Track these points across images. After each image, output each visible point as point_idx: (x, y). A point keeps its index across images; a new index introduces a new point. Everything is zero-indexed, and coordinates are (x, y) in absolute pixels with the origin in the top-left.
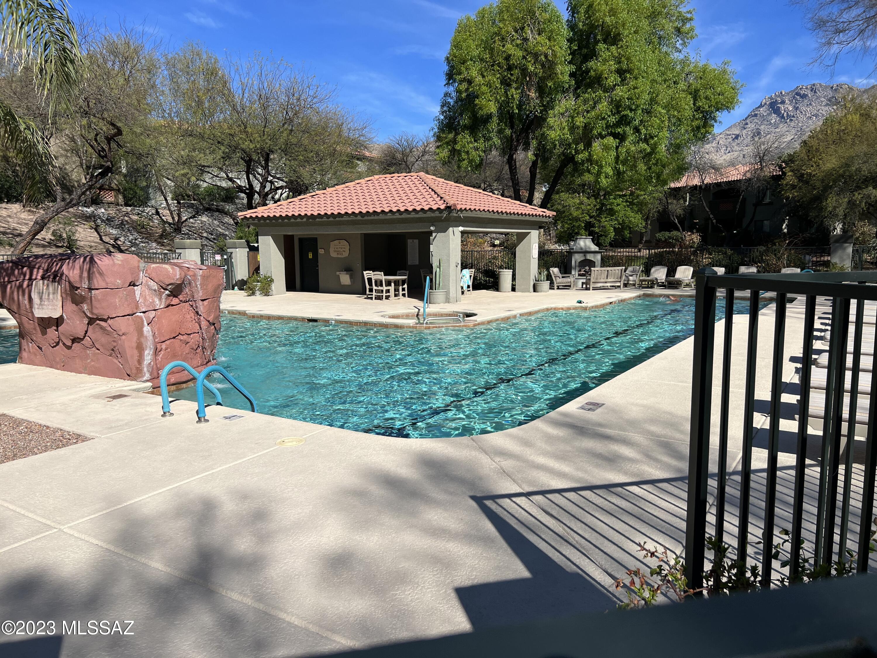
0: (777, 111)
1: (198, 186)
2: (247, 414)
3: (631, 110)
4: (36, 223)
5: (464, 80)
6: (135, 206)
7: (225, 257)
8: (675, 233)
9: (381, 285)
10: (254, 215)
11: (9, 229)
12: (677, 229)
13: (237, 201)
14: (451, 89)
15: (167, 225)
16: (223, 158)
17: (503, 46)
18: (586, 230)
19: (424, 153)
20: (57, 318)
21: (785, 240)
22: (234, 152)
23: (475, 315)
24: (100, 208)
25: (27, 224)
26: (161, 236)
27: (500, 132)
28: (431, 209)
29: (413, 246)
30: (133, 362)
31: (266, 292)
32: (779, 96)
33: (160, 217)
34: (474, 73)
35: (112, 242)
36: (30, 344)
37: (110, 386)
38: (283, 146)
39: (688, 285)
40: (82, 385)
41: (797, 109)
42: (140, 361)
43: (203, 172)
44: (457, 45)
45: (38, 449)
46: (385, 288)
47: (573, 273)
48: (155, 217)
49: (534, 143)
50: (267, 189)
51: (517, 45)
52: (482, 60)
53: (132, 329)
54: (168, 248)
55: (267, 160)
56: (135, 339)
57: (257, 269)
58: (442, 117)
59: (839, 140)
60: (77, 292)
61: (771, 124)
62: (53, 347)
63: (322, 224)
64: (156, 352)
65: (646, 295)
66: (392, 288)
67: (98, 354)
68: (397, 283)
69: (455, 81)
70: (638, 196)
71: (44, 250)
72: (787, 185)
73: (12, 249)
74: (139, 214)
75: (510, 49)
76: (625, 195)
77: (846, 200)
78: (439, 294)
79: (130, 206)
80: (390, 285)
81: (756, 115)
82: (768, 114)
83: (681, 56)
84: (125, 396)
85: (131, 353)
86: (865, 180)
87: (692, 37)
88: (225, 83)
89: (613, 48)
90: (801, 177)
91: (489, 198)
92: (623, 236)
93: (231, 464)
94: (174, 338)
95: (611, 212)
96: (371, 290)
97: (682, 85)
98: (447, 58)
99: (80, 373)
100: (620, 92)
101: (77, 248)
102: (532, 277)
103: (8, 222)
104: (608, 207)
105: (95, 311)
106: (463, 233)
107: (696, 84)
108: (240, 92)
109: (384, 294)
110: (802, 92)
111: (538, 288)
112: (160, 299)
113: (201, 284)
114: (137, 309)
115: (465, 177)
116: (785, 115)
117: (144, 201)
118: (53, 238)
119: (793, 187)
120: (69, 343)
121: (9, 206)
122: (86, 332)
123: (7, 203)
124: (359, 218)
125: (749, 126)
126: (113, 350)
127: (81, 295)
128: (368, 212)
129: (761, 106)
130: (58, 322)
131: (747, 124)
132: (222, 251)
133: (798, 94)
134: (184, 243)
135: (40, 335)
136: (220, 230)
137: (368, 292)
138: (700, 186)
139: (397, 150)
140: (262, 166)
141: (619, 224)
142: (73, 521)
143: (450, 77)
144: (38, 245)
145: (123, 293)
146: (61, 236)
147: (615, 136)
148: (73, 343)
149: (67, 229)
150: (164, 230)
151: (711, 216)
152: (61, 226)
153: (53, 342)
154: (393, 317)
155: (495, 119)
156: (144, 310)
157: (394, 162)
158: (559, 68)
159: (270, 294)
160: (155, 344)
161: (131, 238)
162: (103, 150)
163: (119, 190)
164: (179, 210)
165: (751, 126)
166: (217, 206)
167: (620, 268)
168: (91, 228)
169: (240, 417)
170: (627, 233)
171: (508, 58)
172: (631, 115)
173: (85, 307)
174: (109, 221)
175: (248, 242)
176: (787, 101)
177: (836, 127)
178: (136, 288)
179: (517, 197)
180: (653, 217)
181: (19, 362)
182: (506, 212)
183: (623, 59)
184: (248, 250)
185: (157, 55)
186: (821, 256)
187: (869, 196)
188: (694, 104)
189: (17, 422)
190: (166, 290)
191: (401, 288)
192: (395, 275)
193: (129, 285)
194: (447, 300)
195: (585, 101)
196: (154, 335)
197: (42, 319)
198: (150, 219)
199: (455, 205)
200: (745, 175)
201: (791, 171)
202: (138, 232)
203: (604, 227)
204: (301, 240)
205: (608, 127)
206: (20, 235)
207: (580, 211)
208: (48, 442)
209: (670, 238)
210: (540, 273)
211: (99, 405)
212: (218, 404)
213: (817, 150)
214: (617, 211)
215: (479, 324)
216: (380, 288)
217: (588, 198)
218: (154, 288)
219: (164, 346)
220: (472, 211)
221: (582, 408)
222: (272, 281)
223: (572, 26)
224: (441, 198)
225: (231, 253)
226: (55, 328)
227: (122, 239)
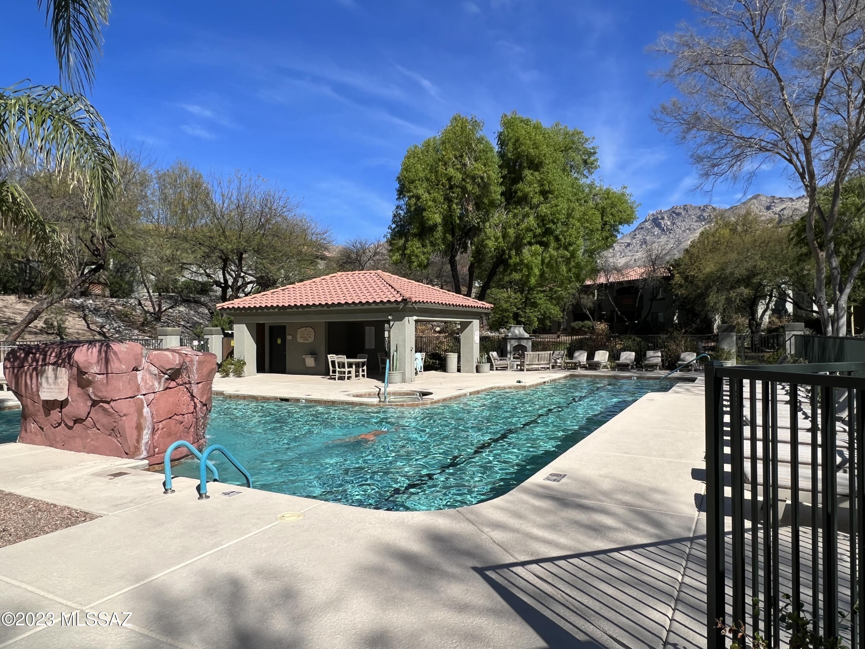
0: (658, 225)
1: (176, 281)
2: (244, 489)
3: (554, 223)
4: (31, 312)
5: (413, 196)
6: (120, 298)
7: (202, 343)
8: (587, 322)
9: (344, 367)
10: (231, 306)
11: (5, 318)
12: (589, 319)
13: (211, 293)
14: (402, 202)
15: (148, 315)
16: (203, 256)
17: (446, 170)
18: (514, 319)
19: (376, 254)
20: (62, 401)
21: (682, 329)
22: (213, 252)
23: (431, 394)
24: (89, 299)
25: (21, 314)
26: (143, 325)
27: (444, 239)
28: (389, 301)
29: (370, 332)
30: (132, 441)
31: (239, 373)
32: (659, 214)
33: (142, 307)
34: (420, 191)
35: (98, 329)
36: (32, 425)
37: (109, 464)
38: (256, 247)
39: (605, 367)
40: (82, 464)
41: (674, 224)
42: (138, 440)
43: (182, 268)
44: (406, 169)
45: (49, 528)
46: (347, 370)
47: (509, 356)
48: (138, 307)
49: (471, 248)
50: (239, 284)
51: (457, 169)
52: (428, 180)
53: (132, 410)
54: (148, 335)
55: (240, 259)
56: (135, 419)
57: (231, 353)
58: (394, 226)
59: (714, 250)
60: (84, 377)
61: (654, 235)
62: (55, 428)
63: (291, 314)
64: (154, 431)
65: (572, 376)
66: (353, 370)
67: (98, 433)
68: (358, 365)
69: (404, 196)
70: (556, 292)
71: (36, 337)
72: (675, 284)
73: (6, 336)
74: (123, 305)
75: (451, 171)
76: (545, 291)
77: (724, 297)
78: (396, 376)
79: (115, 297)
80: (352, 367)
81: (642, 228)
82: (652, 228)
83: (589, 182)
84: (126, 474)
85: (131, 433)
86: (738, 281)
87: (596, 168)
88: (208, 194)
89: (537, 173)
90: (686, 278)
91: (437, 292)
92: (543, 324)
93: (239, 540)
94: (170, 418)
95: (534, 305)
96: (334, 372)
97: (591, 204)
98: (398, 178)
99: (80, 451)
100: (544, 209)
101: (66, 335)
102: (475, 360)
103: (4, 312)
104: (532, 300)
105: (100, 394)
106: (416, 321)
107: (602, 203)
108: (221, 202)
109: (346, 375)
110: (677, 211)
111: (481, 369)
112: (159, 383)
113: (197, 369)
114: (138, 392)
115: (410, 274)
116: (665, 228)
117: (128, 293)
118: (44, 326)
119: (681, 286)
120: (71, 424)
121: (6, 297)
122: (89, 413)
123: (4, 294)
124: (325, 308)
125: (637, 236)
126: (113, 430)
127: (88, 379)
128: (333, 303)
129: (646, 221)
130: (63, 404)
131: (636, 235)
132: (199, 337)
133: (674, 212)
134: (166, 331)
135: (44, 416)
136: (195, 318)
137: (331, 374)
138: (606, 284)
139: (352, 251)
140: (235, 264)
141: (542, 315)
142: (94, 602)
143: (401, 192)
144: (30, 333)
145: (126, 378)
146: (52, 324)
147: (541, 244)
148: (75, 424)
149: (59, 318)
150: (146, 319)
151: (616, 309)
152: (52, 315)
153: (55, 422)
154: (357, 396)
155: (440, 228)
156: (144, 393)
157: (349, 260)
158: (493, 188)
159: (242, 375)
160: (154, 423)
161: (115, 325)
162: (97, 250)
163: (106, 284)
164: (160, 302)
165: (639, 236)
166: (193, 298)
167: (549, 352)
168: (80, 317)
169: (238, 493)
170: (548, 323)
171: (450, 179)
172: (554, 227)
173: (91, 390)
174: (96, 311)
175: (223, 330)
176: (666, 218)
177: (711, 239)
178: (138, 372)
179: (458, 291)
180: (568, 309)
181: (19, 442)
182: (453, 304)
183: (545, 182)
184: (223, 336)
185: (151, 172)
186: (708, 342)
187: (741, 294)
188: (602, 219)
189: (24, 501)
190: (166, 374)
191: (361, 370)
192: (356, 358)
193: (133, 370)
194: (404, 381)
195: (515, 216)
196: (152, 416)
197: (46, 402)
198: (133, 309)
199: (410, 298)
200: (641, 276)
201: (679, 273)
202: (122, 321)
203: (528, 317)
204: (271, 328)
205: (535, 236)
206: (15, 324)
207: (509, 303)
208: (57, 520)
209: (583, 326)
210: (481, 356)
211: (102, 483)
212: (215, 480)
213: (698, 257)
214: (539, 304)
215: (435, 402)
216: (343, 370)
217: (515, 293)
218: (154, 373)
219: (161, 425)
220: (424, 303)
221: (548, 479)
222: (244, 364)
223: (502, 155)
224: (398, 292)
225: (208, 339)
226: (59, 410)
227: (107, 326)
